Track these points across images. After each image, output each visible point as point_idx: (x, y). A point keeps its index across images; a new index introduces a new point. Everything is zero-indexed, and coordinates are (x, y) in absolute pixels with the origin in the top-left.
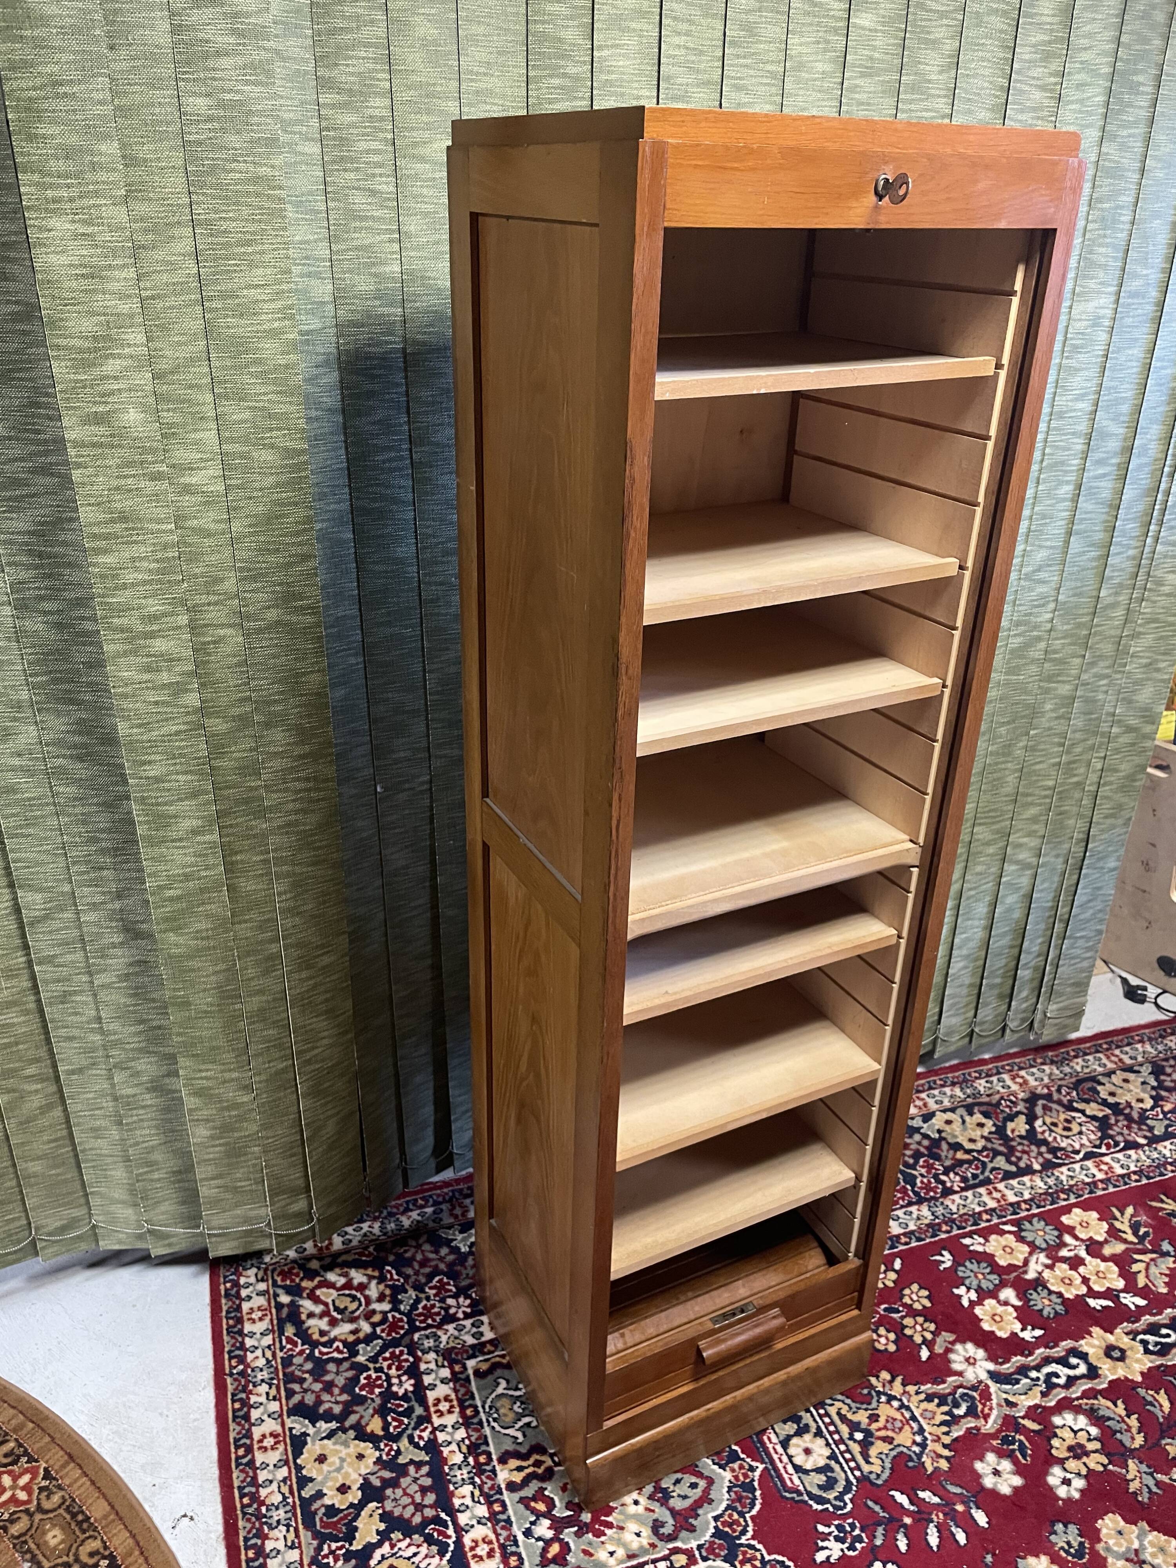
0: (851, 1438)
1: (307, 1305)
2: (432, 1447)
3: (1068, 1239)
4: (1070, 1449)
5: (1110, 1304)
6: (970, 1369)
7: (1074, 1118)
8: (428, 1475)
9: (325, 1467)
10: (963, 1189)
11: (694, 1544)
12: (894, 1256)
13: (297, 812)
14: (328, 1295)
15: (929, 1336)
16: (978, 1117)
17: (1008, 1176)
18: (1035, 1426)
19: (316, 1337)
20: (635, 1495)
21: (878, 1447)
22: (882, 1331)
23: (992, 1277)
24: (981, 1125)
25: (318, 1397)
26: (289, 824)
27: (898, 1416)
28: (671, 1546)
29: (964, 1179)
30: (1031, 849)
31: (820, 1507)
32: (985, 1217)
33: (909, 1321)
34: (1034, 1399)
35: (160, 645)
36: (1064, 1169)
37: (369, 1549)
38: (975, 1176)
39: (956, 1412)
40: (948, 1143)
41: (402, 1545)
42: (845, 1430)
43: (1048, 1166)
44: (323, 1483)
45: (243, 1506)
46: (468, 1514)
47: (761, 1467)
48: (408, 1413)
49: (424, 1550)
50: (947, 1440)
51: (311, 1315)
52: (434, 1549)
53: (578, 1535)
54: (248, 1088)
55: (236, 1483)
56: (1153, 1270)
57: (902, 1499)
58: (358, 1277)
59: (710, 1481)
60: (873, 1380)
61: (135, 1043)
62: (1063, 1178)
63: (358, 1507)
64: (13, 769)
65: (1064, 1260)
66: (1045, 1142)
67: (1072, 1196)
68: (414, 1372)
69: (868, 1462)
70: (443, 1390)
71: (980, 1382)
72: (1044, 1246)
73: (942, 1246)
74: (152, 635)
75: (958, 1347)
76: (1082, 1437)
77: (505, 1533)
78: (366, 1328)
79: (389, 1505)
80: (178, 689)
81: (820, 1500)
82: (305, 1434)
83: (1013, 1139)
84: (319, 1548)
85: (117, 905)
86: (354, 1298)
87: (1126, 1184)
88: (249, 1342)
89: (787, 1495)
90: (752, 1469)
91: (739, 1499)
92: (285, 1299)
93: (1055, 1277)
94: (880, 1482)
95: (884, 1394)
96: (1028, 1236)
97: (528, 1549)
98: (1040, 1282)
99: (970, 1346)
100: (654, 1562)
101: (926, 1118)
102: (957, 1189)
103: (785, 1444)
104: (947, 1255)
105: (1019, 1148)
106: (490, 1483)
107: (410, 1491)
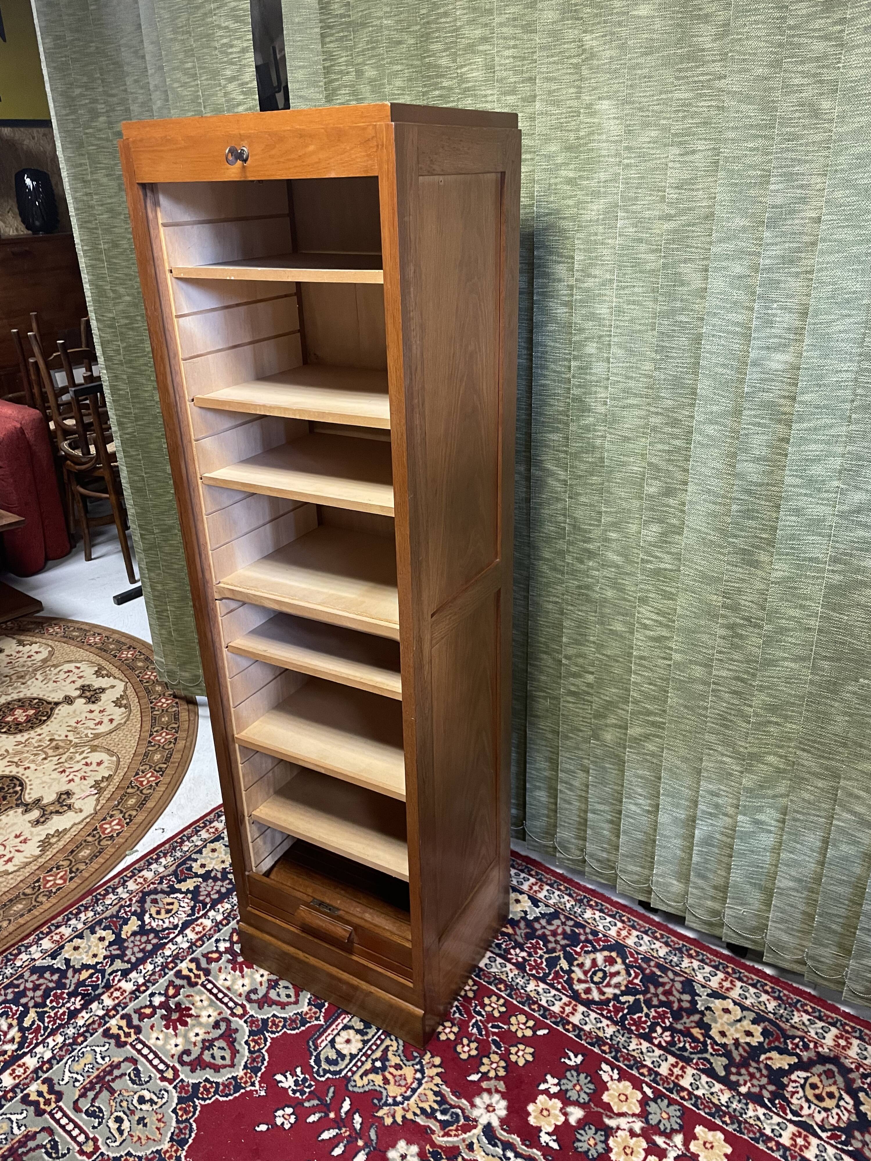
0: (374, 1061)
3: (678, 1139)
6: (482, 1111)
7: (841, 1098)
9: (210, 854)
10: (659, 1046)
11: (252, 1012)
12: (547, 1026)
15: (492, 1074)
16: (757, 1030)
17: (711, 1073)
20: (266, 973)
21: (378, 1079)
22: (474, 1045)
23: (583, 1095)
24: (749, 1034)
27: (410, 1081)
28: (245, 1003)
29: (672, 1043)
32: (644, 1070)
33: (495, 1058)
36: (762, 1111)
37: (179, 891)
38: (684, 1049)
39: (438, 1114)
40: (701, 1019)
41: (186, 900)
42: (378, 1054)
43: (756, 1099)
44: (202, 858)
45: (176, 841)
46: (215, 914)
47: (322, 1022)
49: (187, 909)
50: (410, 1116)
52: (190, 912)
53: (229, 961)
55: (186, 833)
57: (346, 1106)
59: (296, 1002)
60: (428, 1055)
62: (750, 1113)
63: (197, 875)
65: (651, 1142)
66: (783, 1086)
67: (735, 1126)
69: (361, 1077)
71: (477, 1121)
72: (653, 1122)
73: (586, 1053)
75: (497, 1097)
79: (203, 885)
81: (318, 1062)
82: (222, 838)
83: (758, 1062)
84: (169, 876)
89: (311, 1043)
90: (317, 1019)
91: (293, 1021)
93: (624, 1140)
94: (351, 1089)
95: (422, 1066)
96: (653, 1107)
97: (209, 945)
98: (609, 1132)
99: (504, 1103)
100: (231, 999)
101: (715, 995)
102: (656, 1042)
103: (346, 1028)
104: (580, 1058)
105: (752, 1070)
106: (236, 913)
107: (215, 888)
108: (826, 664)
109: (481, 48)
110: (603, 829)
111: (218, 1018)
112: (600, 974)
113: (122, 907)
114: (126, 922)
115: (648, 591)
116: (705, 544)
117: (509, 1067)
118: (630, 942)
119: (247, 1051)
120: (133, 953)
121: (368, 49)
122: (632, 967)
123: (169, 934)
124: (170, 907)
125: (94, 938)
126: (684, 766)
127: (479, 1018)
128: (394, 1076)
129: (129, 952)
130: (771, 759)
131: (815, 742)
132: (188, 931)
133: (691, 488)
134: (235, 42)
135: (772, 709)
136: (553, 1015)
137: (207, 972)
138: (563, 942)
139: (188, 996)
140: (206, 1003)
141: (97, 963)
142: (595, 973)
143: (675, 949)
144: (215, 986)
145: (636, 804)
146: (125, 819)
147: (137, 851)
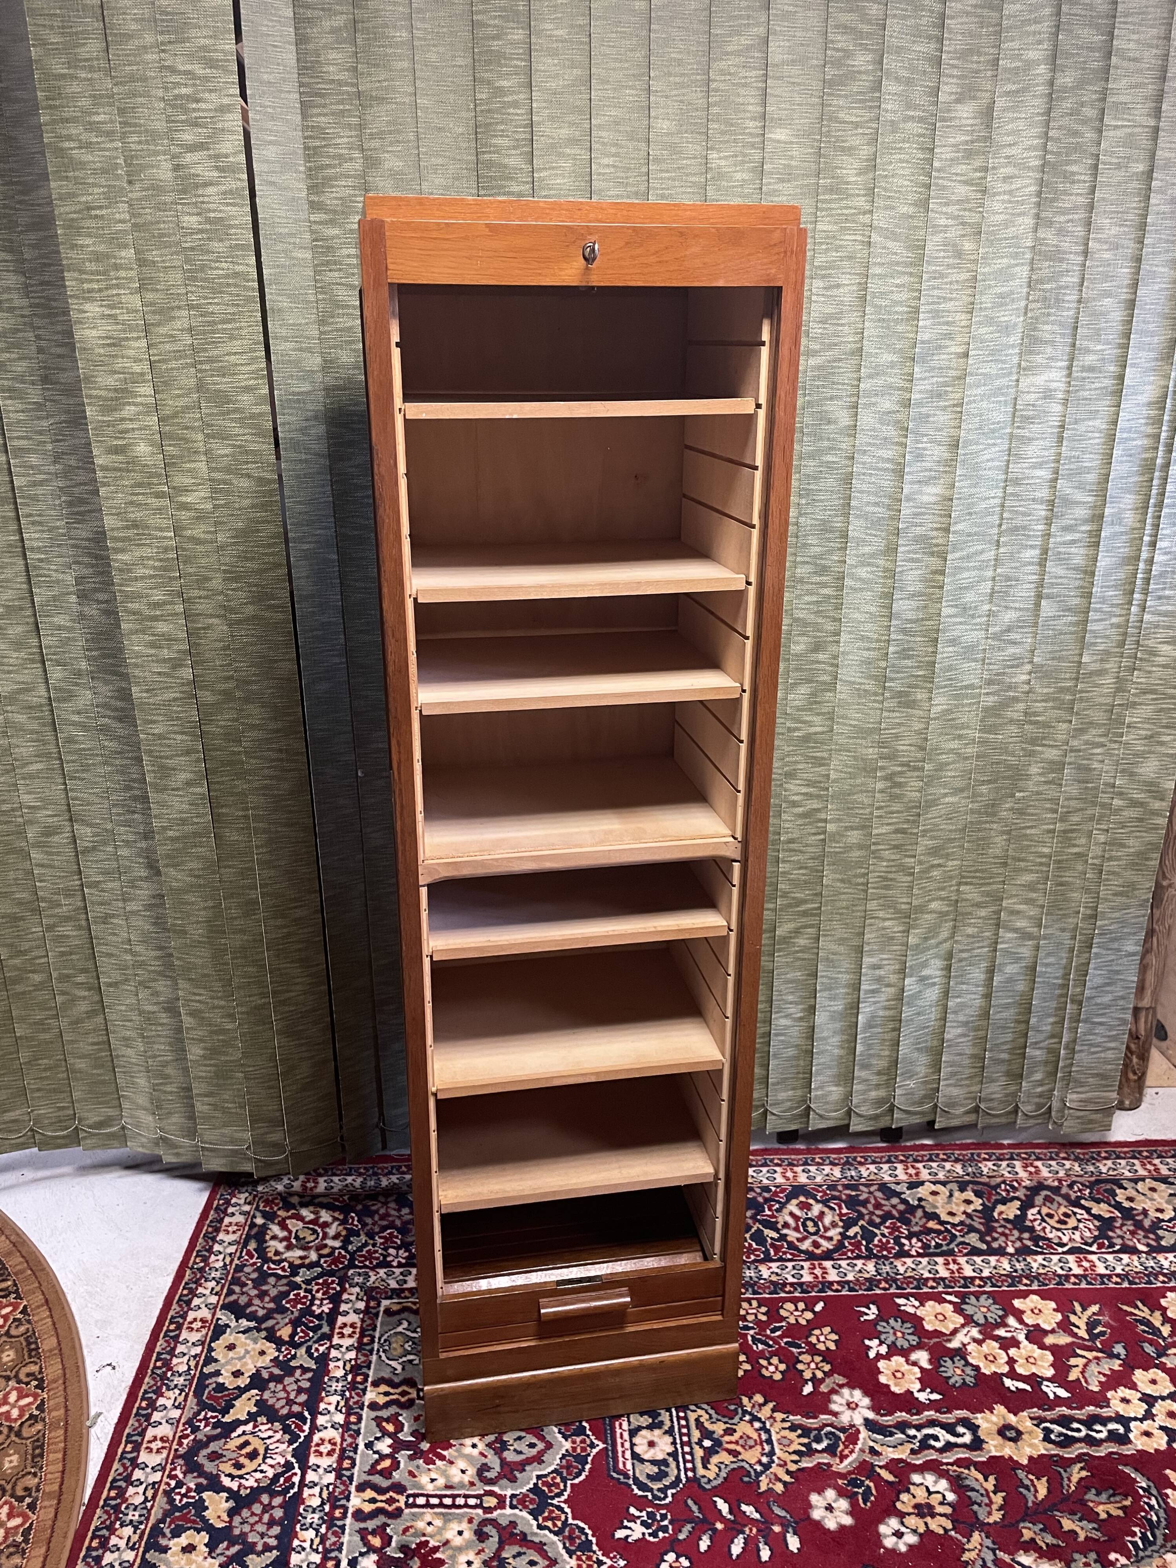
0: (700, 1443)
1: (275, 1229)
2: (323, 1360)
3: (1011, 1321)
4: (916, 1506)
5: (1028, 1388)
6: (848, 1413)
7: (1075, 1214)
8: (309, 1380)
9: (231, 1354)
10: (919, 1255)
11: (509, 1492)
12: (818, 1299)
13: (271, 778)
14: (294, 1225)
15: (820, 1375)
16: (969, 1195)
17: (975, 1252)
18: (891, 1478)
19: (270, 1255)
20: (476, 1440)
21: (723, 1457)
22: (775, 1360)
23: (910, 1338)
24: (968, 1202)
25: (250, 1300)
26: (265, 787)
27: (755, 1436)
28: (487, 1488)
29: (926, 1246)
30: (1030, 918)
31: (640, 1493)
32: (931, 1283)
33: (806, 1358)
34: (902, 1454)
35: (162, 627)
36: (1040, 1258)
37: (238, 1423)
38: (938, 1246)
39: (815, 1446)
40: (925, 1212)
41: (263, 1428)
42: (696, 1434)
43: (1023, 1252)
44: (223, 1365)
45: (155, 1367)
46: (327, 1417)
47: (602, 1446)
48: (315, 1329)
49: (278, 1436)
50: (793, 1467)
51: (274, 1237)
52: (287, 1437)
53: (411, 1458)
54: (231, 1016)
55: (158, 1349)
56: (1093, 1368)
57: (723, 1506)
58: (325, 1216)
59: (549, 1446)
60: (745, 1400)
61: (156, 966)
62: (1035, 1265)
63: (241, 1391)
64: (74, 724)
65: (997, 1338)
66: (1032, 1230)
67: (1036, 1282)
68: (336, 1300)
69: (705, 1467)
70: (353, 1318)
71: (852, 1426)
72: (982, 1321)
73: (873, 1300)
74: (155, 619)
75: (846, 1391)
76: (935, 1500)
77: (349, 1440)
78: (314, 1256)
79: (267, 1395)
80: (176, 664)
81: (642, 1487)
82: (227, 1326)
83: (997, 1221)
84: (198, 1413)
85: (143, 845)
86: (314, 1232)
87: (1103, 1283)
88: (216, 1247)
89: (614, 1475)
90: (592, 1446)
91: (568, 1467)
92: (259, 1221)
93: (979, 1352)
94: (708, 1487)
95: (750, 1414)
96: (969, 1310)
97: (363, 1459)
98: (961, 1353)
99: (857, 1394)
100: (466, 1497)
101: (913, 1186)
102: (913, 1253)
103: (633, 1433)
104: (874, 1309)
105: (1000, 1230)
106: (356, 1398)
107: (289, 1389)
108: (984, 789)
111: (475, 1526)
112: (810, 1224)
113: (168, 1494)
114: (201, 1506)
115: (796, 762)
116: (860, 696)
117: (827, 1356)
118: (803, 1179)
119: (551, 1536)
120: (262, 1535)
122: (828, 1200)
123: (288, 1480)
124: (248, 1449)
125: (173, 1556)
126: (842, 949)
127: (752, 1332)
128: (737, 1443)
129: (253, 1538)
130: (934, 905)
131: (976, 871)
132: (313, 1460)
133: (844, 637)
135: (934, 852)
136: (810, 1285)
137: (399, 1488)
138: (749, 1214)
139: (406, 1530)
140: (438, 1522)
142: (804, 1225)
144: (428, 1496)
146: (27, 1384)
147: (99, 1414)
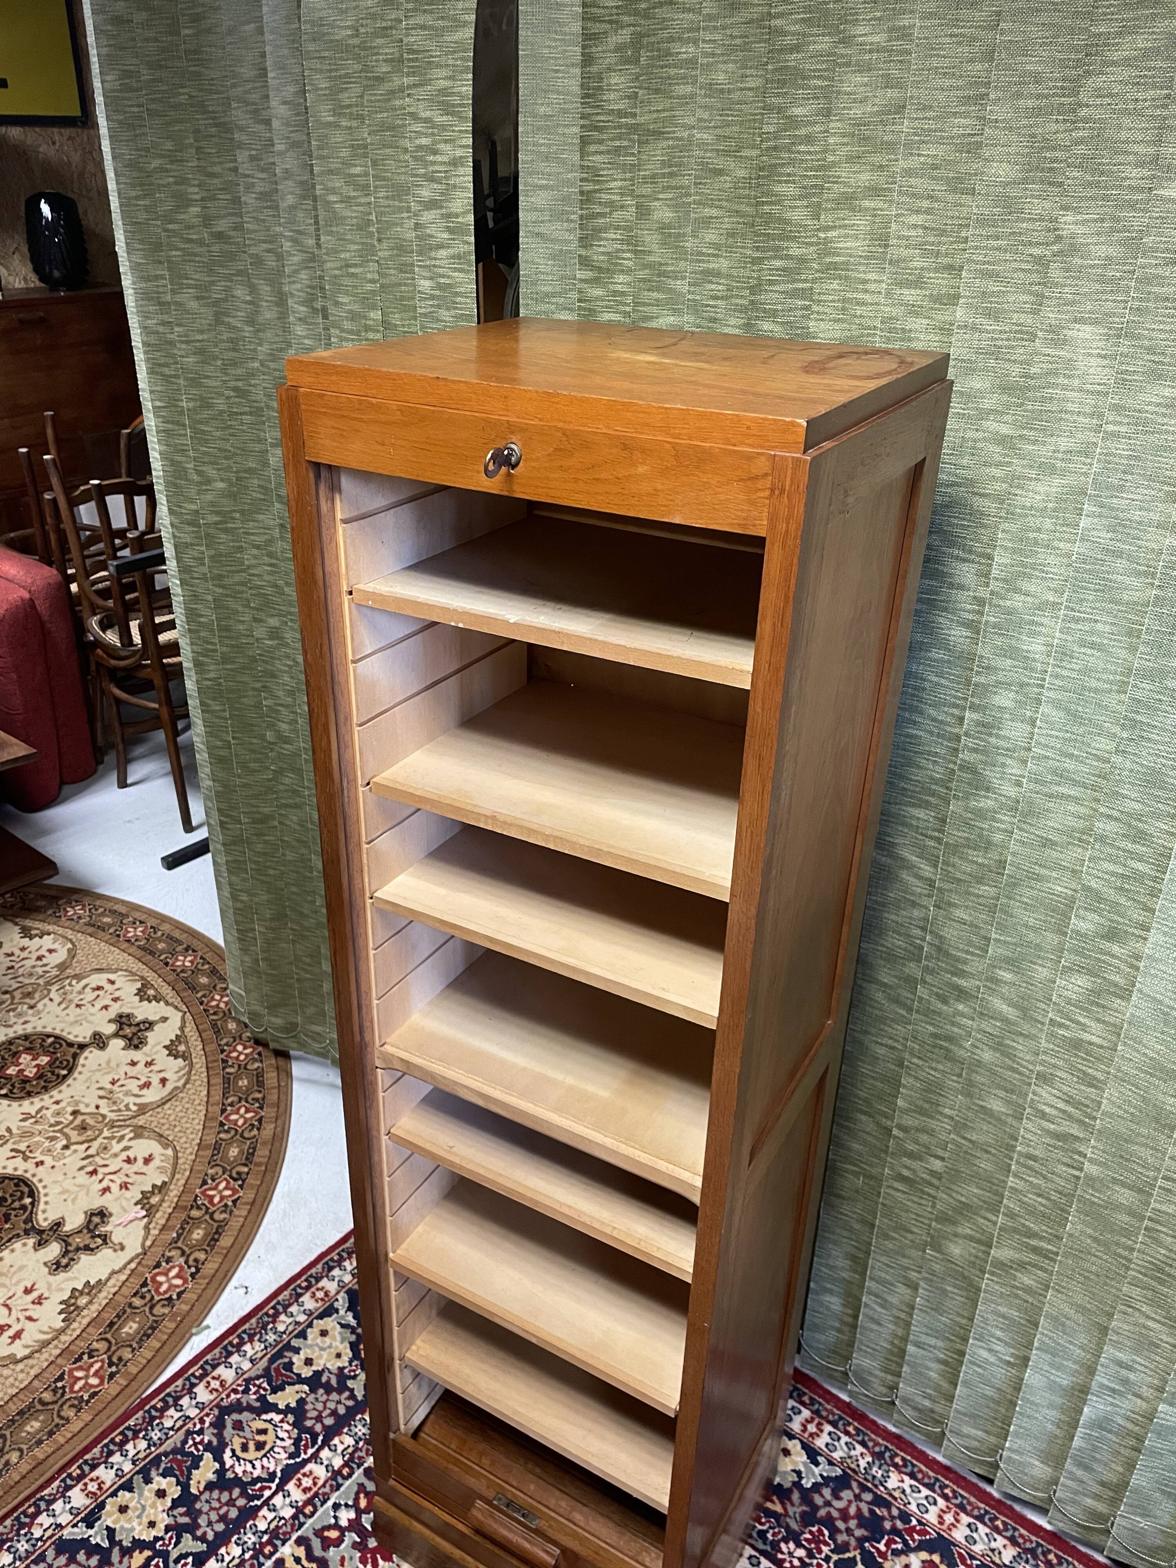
9: (319, 1340)
41: (286, 1427)
44: (306, 1346)
45: (267, 1313)
46: (331, 1454)
49: (288, 1442)
52: (292, 1449)
53: (355, 1546)
55: (281, 1297)
79: (311, 1398)
82: (337, 1311)
84: (258, 1377)
97: (323, 1515)
106: (363, 1454)
107: (329, 1405)
109: (866, 203)
110: (929, 1369)
113: (189, 1433)
114: (196, 1462)
115: (1056, 1067)
118: (959, 1535)
120: (210, 1524)
121: (663, 175)
123: (262, 1489)
124: (262, 1438)
125: (149, 1491)
129: (202, 1521)
132: (291, 1486)
134: (442, 146)
138: (859, 1533)
141: (157, 1539)
143: (1026, 1551)
145: (990, 1350)
146: (189, 1267)
147: (208, 1327)
